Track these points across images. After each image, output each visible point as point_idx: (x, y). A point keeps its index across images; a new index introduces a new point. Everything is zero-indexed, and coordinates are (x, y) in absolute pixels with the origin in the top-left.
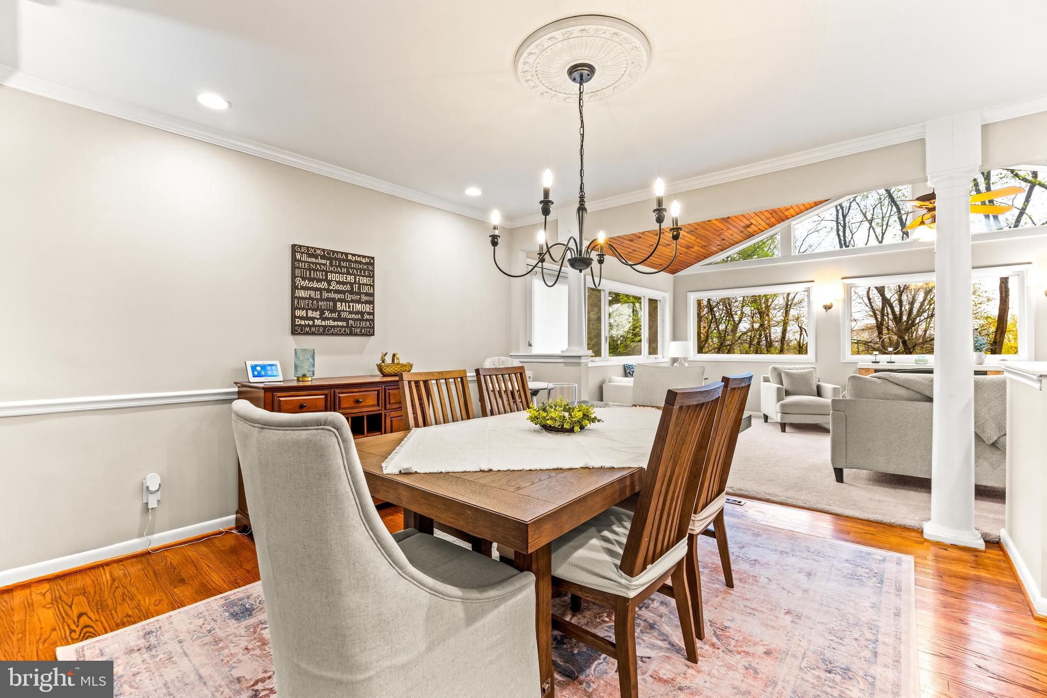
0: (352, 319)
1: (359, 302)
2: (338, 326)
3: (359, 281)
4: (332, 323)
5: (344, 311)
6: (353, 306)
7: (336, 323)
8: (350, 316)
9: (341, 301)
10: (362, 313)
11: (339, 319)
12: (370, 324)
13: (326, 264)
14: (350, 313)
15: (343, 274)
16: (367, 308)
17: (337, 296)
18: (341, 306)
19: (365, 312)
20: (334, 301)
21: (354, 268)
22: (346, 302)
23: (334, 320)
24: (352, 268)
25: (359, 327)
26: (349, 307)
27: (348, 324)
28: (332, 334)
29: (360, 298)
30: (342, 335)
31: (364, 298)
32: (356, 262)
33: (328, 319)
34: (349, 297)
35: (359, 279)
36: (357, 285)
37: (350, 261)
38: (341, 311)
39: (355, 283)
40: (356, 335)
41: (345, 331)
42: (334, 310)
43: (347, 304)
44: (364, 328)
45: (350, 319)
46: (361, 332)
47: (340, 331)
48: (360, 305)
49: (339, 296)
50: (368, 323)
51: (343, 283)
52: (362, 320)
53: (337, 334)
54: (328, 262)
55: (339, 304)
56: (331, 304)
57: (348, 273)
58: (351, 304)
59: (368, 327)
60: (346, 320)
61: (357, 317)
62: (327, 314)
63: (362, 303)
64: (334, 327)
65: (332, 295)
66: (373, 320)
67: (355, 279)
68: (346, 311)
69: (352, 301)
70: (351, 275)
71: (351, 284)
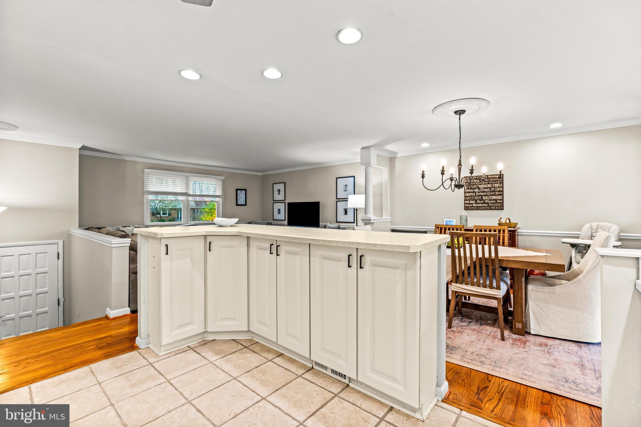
0: (491, 203)
1: (495, 195)
2: (483, 206)
3: (494, 186)
4: (480, 205)
5: (486, 200)
6: (491, 197)
7: (482, 205)
8: (490, 202)
9: (485, 195)
10: (496, 200)
11: (484, 203)
12: (501, 205)
13: (478, 182)
14: (490, 200)
15: (486, 184)
16: (499, 197)
17: (483, 194)
18: (485, 198)
19: (498, 199)
20: (482, 196)
21: (491, 181)
22: (487, 195)
23: (482, 204)
24: (490, 181)
25: (494, 206)
26: (489, 198)
27: (488, 205)
28: (481, 209)
29: (495, 194)
30: (486, 210)
31: (497, 193)
32: (492, 178)
33: (479, 203)
34: (489, 194)
35: (494, 185)
36: (493, 188)
37: (490, 178)
38: (485, 200)
39: (492, 187)
40: (493, 209)
41: (487, 208)
42: (482, 200)
43: (488, 197)
44: (497, 206)
45: (490, 203)
46: (495, 208)
47: (485, 208)
48: (495, 196)
49: (484, 194)
50: (499, 204)
51: (486, 188)
52: (496, 203)
53: (483, 209)
54: (479, 181)
55: (484, 197)
56: (480, 197)
57: (489, 183)
58: (490, 197)
59: (500, 206)
60: (488, 203)
61: (493, 202)
62: (478, 201)
63: (496, 195)
64: (482, 206)
65: (481, 194)
66: (503, 203)
67: (492, 185)
68: (488, 200)
69: (491, 195)
70: (490, 184)
71: (490, 188)
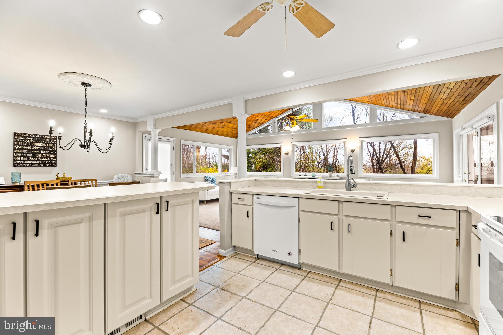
0: (45, 160)
1: (49, 153)
2: (37, 163)
3: (48, 146)
4: (34, 162)
5: (40, 157)
6: (45, 155)
7: (36, 162)
8: (44, 159)
9: (39, 153)
10: (50, 158)
11: (38, 160)
12: (54, 162)
13: (31, 140)
14: (43, 158)
15: (40, 143)
16: (53, 156)
17: (36, 152)
18: (39, 155)
19: (52, 157)
20: (35, 154)
21: (46, 141)
22: (40, 153)
23: (35, 161)
24: (44, 141)
25: (48, 163)
26: (43, 156)
27: (42, 162)
28: (34, 166)
29: (49, 152)
30: (39, 166)
31: (51, 152)
32: (47, 138)
33: (32, 160)
34: (43, 152)
35: (49, 145)
36: (47, 147)
37: (44, 138)
38: (38, 157)
39: (46, 146)
40: (47, 166)
41: (41, 165)
42: (35, 157)
43: (42, 154)
44: (51, 163)
45: (43, 160)
46: (49, 165)
47: (38, 165)
48: (49, 155)
49: (38, 152)
50: (53, 162)
51: (40, 147)
52: (50, 160)
53: (36, 166)
54: (32, 139)
55: (37, 155)
56: (34, 154)
57: (42, 143)
58: (44, 155)
59: (53, 163)
60: (42, 161)
61: (47, 159)
62: (31, 158)
63: (50, 154)
64: (35, 163)
65: (34, 151)
66: (56, 161)
67: (46, 145)
68: (41, 157)
69: (45, 153)
70: (44, 143)
71: (44, 147)
